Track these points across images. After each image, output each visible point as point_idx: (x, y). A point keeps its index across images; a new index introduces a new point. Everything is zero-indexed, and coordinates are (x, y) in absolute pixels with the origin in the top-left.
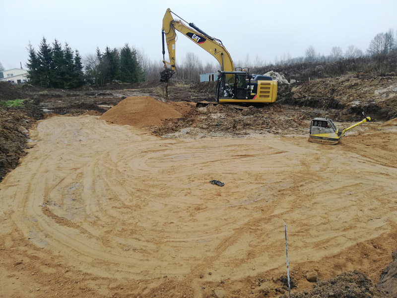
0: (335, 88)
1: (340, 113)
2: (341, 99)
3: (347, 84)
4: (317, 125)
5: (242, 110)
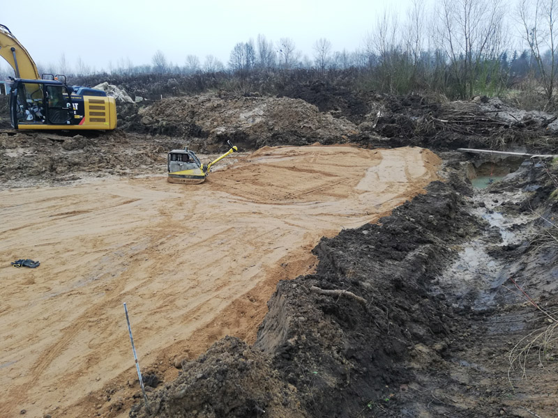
0: (195, 110)
1: (205, 142)
2: (203, 124)
3: (208, 105)
4: (176, 160)
5: (62, 141)
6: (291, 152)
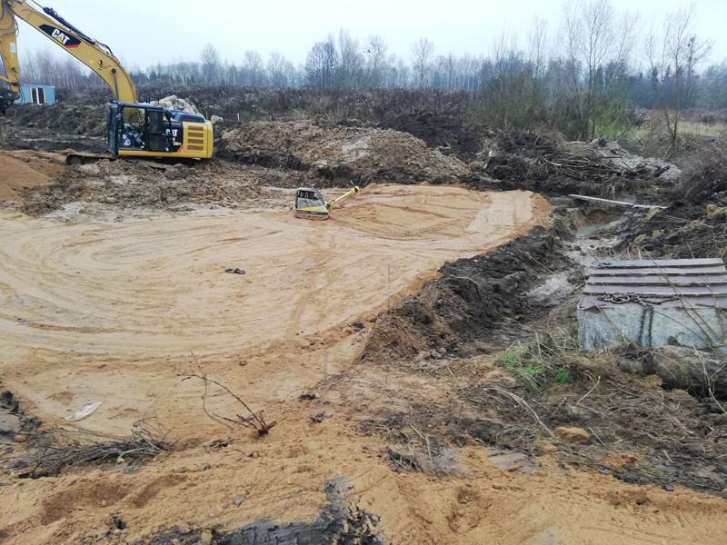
0: (292, 139)
1: (305, 176)
2: (302, 155)
3: (306, 133)
4: (304, 197)
5: (164, 170)
6: (400, 191)
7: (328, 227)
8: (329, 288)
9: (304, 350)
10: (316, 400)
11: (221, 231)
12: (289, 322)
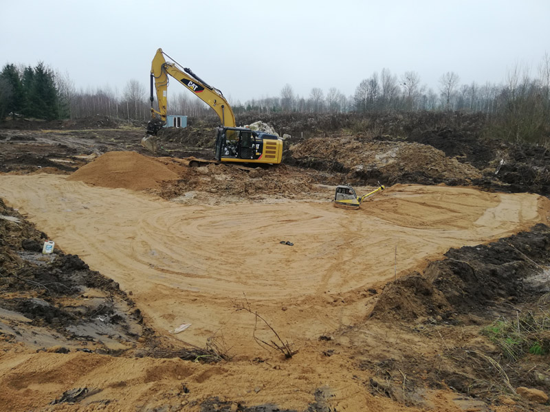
0: (338, 150)
1: (346, 177)
2: (344, 162)
3: (348, 146)
4: (341, 192)
5: (248, 171)
6: (420, 190)
7: (358, 215)
8: (353, 261)
9: (328, 305)
10: (331, 342)
11: (281, 214)
12: (320, 283)
